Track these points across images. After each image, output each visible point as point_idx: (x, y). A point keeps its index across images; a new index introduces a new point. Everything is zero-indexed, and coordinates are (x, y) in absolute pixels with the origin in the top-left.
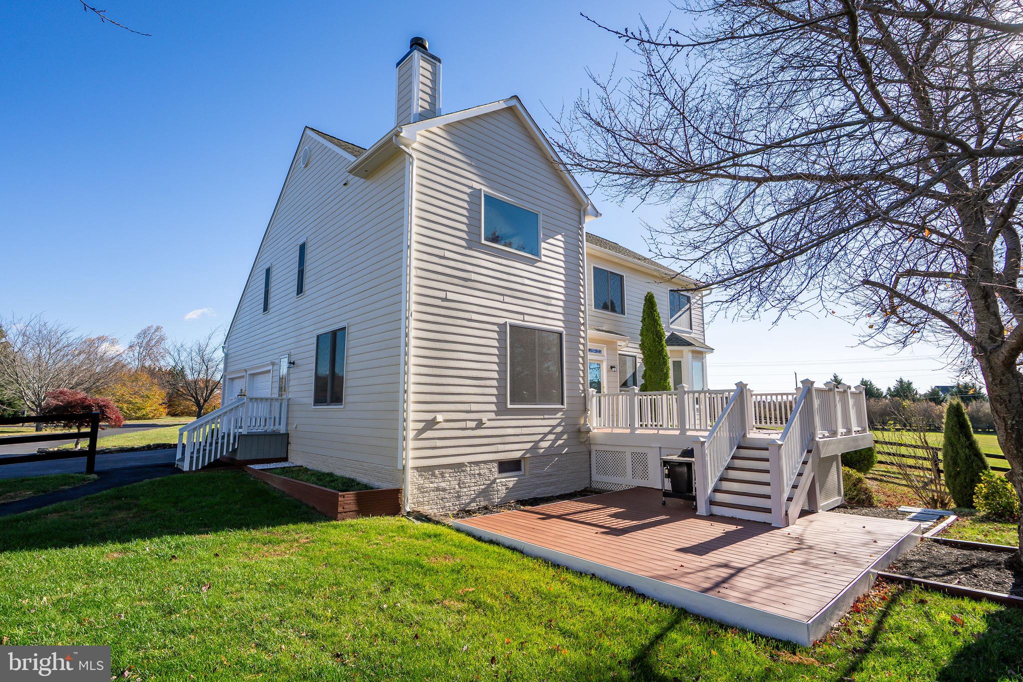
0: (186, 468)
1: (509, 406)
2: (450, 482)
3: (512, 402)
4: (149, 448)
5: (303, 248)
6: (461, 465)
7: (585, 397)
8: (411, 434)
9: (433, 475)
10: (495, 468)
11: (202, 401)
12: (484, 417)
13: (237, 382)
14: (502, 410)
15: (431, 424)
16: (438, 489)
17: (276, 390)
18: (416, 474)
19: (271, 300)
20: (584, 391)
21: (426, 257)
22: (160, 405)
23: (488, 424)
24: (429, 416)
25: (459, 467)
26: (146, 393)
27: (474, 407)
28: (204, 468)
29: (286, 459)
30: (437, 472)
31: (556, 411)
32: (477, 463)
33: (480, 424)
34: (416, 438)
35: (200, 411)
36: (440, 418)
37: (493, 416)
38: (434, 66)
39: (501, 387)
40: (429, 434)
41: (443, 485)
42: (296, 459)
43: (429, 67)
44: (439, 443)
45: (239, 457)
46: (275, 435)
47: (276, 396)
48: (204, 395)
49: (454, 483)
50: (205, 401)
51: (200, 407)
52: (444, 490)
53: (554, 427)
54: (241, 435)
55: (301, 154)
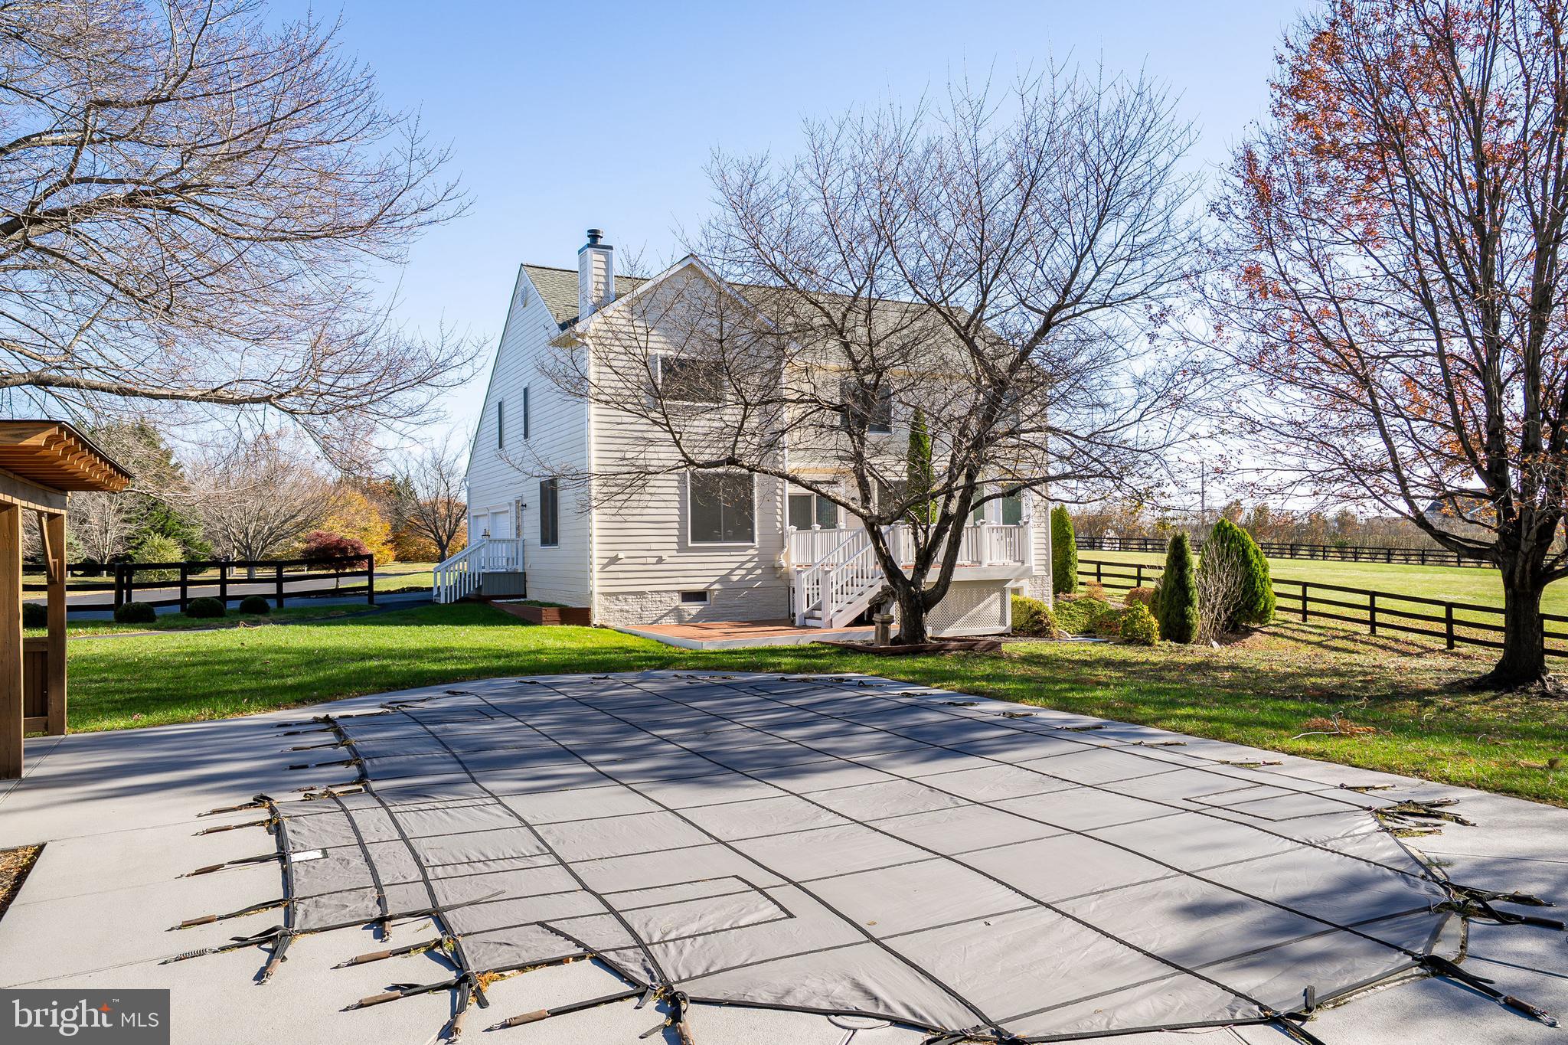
0: (443, 601)
1: (690, 545)
2: (633, 605)
3: (693, 540)
4: (402, 591)
5: (526, 391)
6: (642, 593)
7: (783, 534)
8: (596, 568)
9: (617, 599)
10: (677, 598)
11: (445, 538)
12: (665, 555)
13: (481, 519)
14: (682, 548)
15: (614, 560)
16: (622, 611)
17: (514, 531)
18: (603, 597)
19: (505, 438)
20: (782, 529)
21: (605, 426)
22: (383, 544)
23: (669, 560)
24: (612, 554)
25: (641, 594)
26: (363, 525)
27: (653, 546)
28: (456, 601)
29: (525, 596)
30: (620, 597)
31: (747, 548)
32: (657, 592)
33: (660, 560)
34: (602, 570)
35: (443, 553)
36: (621, 555)
37: (675, 553)
38: (607, 256)
39: (682, 528)
40: (612, 568)
41: (626, 608)
42: (532, 596)
43: (602, 258)
44: (621, 575)
45: (484, 593)
46: (515, 574)
47: (514, 537)
48: (447, 526)
49: (637, 608)
50: (449, 537)
51: (443, 547)
52: (627, 612)
53: (744, 563)
54: (484, 574)
55: (519, 291)
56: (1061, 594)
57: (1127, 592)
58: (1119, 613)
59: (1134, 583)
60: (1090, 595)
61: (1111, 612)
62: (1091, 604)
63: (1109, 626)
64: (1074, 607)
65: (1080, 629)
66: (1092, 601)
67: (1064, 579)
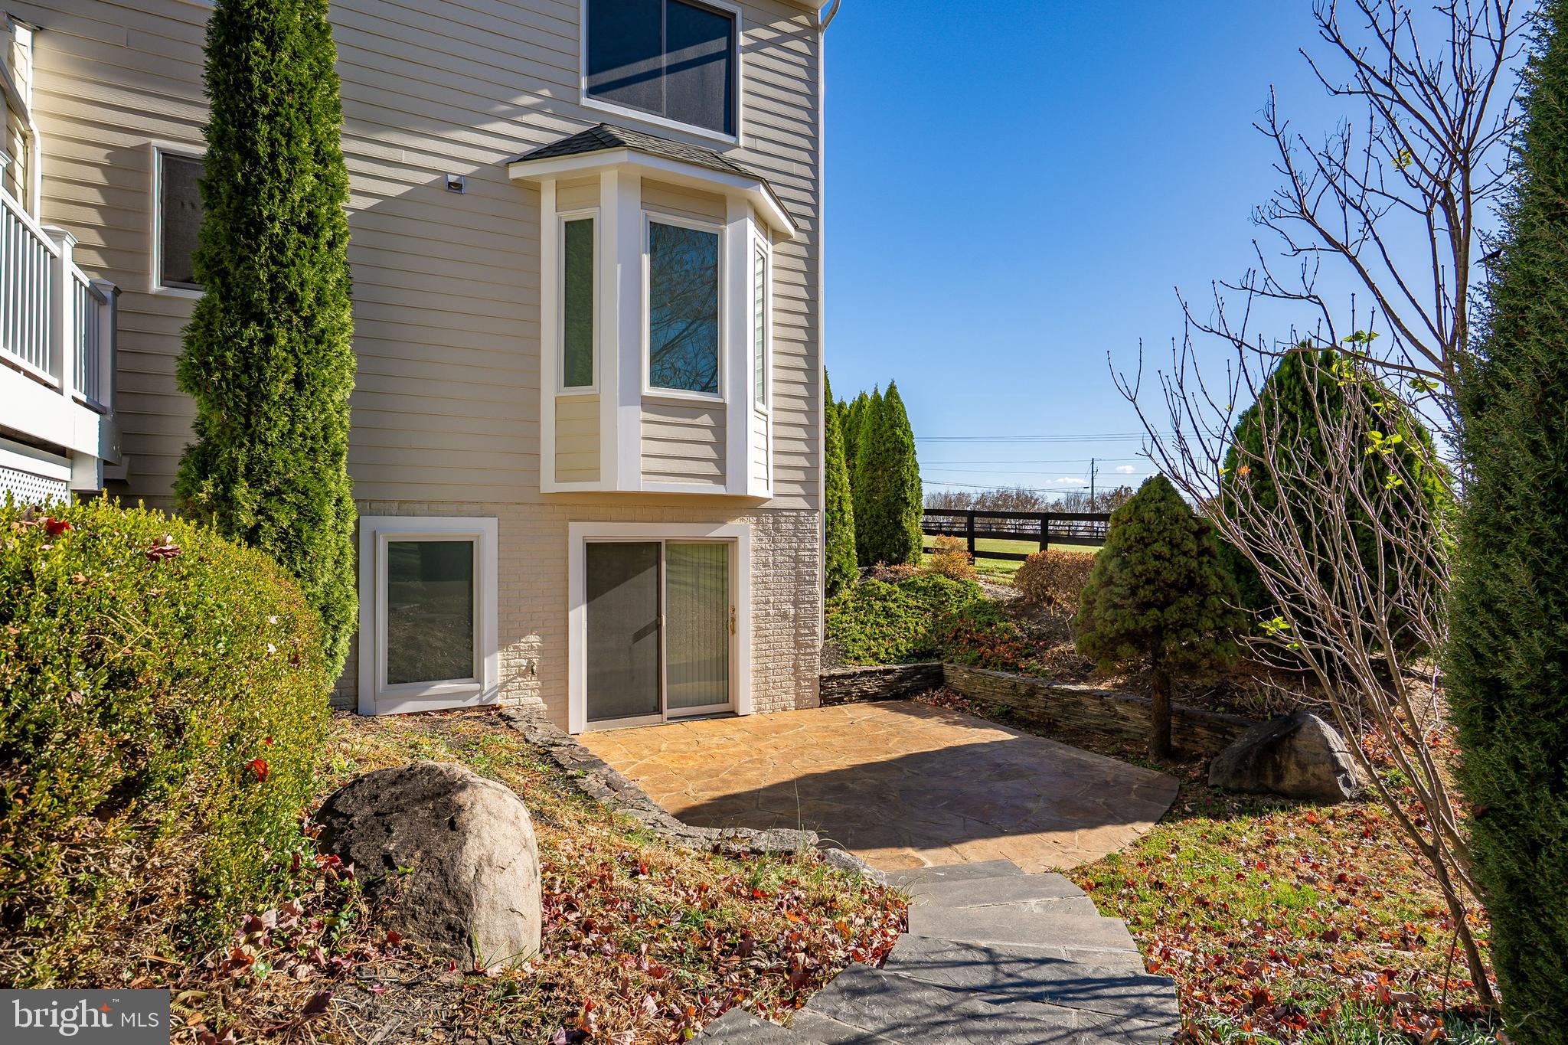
56: (879, 566)
57: (1017, 565)
58: (996, 609)
59: (1032, 548)
60: (939, 569)
61: (981, 607)
62: (938, 588)
63: (975, 643)
64: (900, 595)
65: (904, 646)
66: (942, 579)
67: (891, 536)
